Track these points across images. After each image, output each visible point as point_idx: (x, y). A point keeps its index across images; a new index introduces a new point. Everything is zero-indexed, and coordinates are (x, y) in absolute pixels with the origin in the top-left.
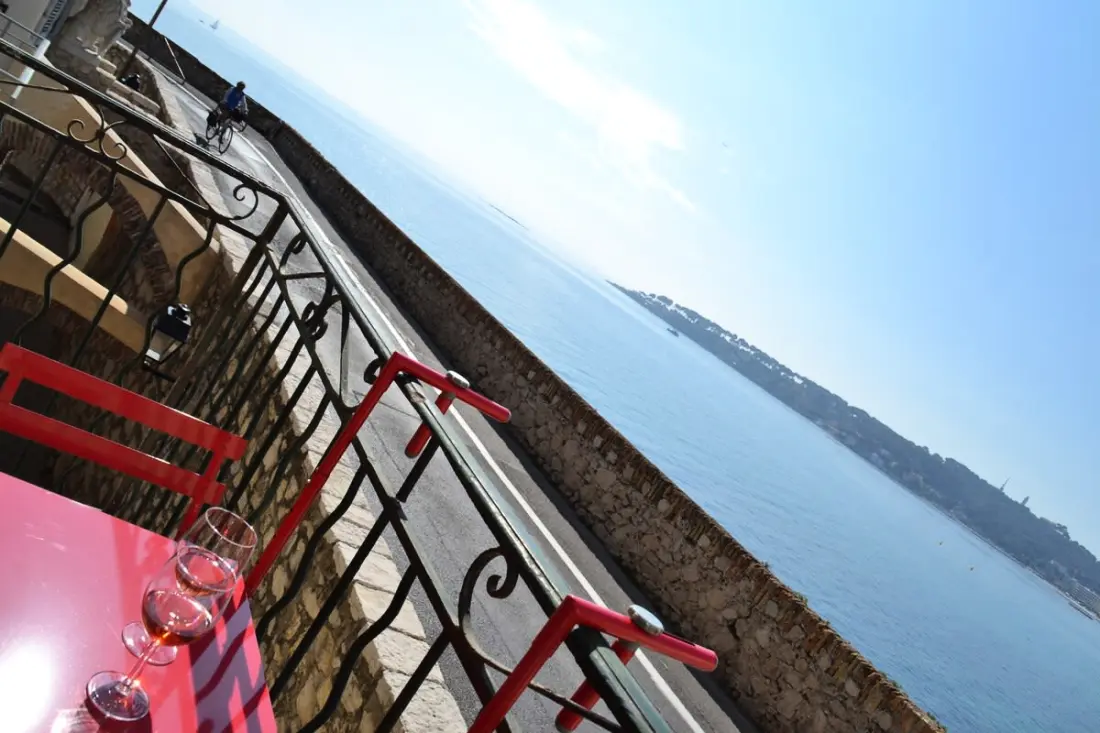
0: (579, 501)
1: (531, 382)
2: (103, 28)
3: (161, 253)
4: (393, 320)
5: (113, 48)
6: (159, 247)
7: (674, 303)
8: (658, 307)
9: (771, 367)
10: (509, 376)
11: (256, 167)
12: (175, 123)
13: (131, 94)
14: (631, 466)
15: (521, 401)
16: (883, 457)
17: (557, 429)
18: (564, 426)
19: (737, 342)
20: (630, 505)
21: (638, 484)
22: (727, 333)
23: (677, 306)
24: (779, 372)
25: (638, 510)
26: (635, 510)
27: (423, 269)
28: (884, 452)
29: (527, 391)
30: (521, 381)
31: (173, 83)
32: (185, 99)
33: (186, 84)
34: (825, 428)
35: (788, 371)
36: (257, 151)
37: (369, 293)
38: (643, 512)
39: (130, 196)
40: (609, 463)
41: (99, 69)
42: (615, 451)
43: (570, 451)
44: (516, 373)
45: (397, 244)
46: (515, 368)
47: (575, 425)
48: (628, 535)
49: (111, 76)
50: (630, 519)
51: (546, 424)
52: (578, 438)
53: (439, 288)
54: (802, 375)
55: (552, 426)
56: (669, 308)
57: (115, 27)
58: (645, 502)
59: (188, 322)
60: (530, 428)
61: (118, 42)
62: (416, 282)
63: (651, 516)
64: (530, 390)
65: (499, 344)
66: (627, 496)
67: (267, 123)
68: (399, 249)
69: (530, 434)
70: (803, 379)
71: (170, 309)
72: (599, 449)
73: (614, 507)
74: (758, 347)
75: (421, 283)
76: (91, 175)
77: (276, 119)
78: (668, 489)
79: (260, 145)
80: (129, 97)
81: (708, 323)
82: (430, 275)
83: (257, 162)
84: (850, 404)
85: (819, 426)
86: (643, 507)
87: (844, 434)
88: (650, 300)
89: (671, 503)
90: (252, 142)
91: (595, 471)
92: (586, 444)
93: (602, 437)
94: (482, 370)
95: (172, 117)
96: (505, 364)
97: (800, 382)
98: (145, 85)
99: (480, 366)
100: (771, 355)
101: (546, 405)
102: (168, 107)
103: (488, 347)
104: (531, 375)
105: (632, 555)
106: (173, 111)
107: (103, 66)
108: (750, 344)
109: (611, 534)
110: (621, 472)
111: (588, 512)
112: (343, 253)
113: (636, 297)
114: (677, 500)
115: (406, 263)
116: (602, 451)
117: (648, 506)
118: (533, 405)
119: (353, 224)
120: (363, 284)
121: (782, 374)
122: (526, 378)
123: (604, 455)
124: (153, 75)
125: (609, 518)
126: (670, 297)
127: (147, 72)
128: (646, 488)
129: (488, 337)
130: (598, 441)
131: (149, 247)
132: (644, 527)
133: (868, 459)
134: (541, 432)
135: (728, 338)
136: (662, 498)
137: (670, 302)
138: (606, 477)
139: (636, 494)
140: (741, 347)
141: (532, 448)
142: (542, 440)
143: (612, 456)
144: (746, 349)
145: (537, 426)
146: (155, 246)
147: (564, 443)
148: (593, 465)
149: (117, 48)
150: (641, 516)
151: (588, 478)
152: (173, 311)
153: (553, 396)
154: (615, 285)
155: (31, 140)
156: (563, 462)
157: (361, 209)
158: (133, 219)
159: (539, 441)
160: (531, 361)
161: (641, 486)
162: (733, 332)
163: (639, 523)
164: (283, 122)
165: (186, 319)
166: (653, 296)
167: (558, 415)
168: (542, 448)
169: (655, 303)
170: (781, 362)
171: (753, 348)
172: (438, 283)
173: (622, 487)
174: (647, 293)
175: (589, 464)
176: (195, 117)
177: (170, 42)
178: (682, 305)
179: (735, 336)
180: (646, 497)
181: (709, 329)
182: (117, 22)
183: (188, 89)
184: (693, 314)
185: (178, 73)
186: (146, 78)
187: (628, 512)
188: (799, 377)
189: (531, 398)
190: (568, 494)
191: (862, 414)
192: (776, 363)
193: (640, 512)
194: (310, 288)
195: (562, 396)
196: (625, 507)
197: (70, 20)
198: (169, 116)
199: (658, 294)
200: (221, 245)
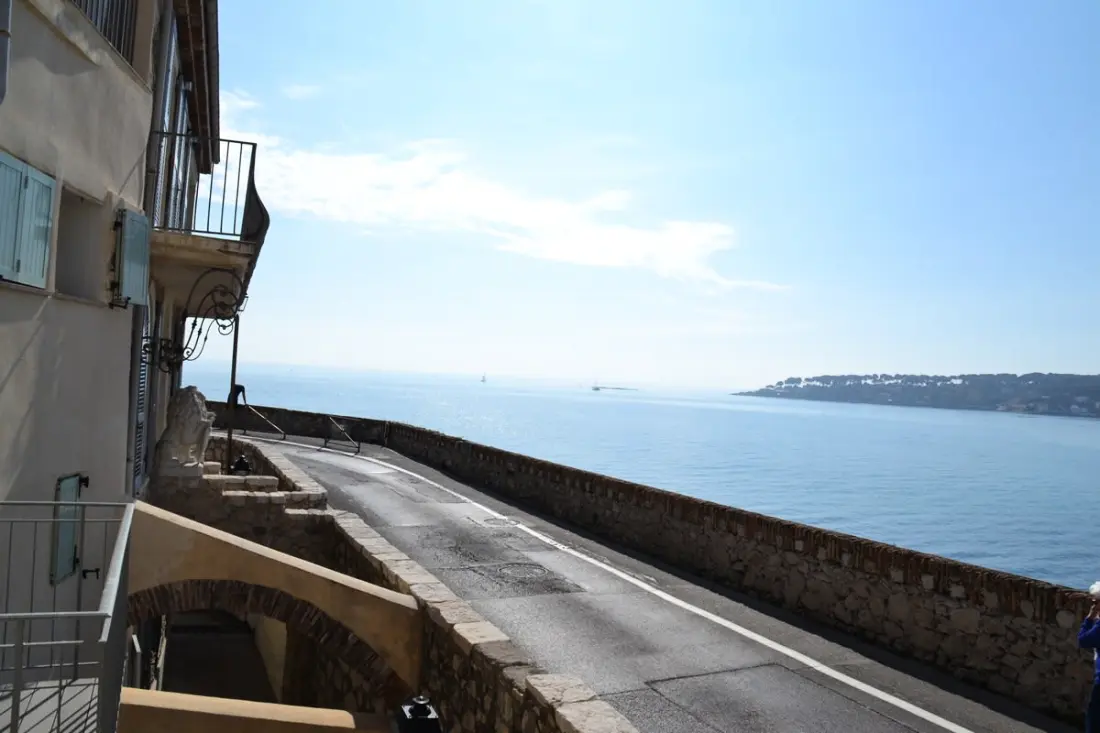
0: (949, 660)
1: (805, 553)
2: (191, 435)
3: (360, 642)
4: (615, 563)
5: (210, 442)
6: (355, 636)
7: (803, 379)
8: (791, 390)
9: (925, 384)
10: (774, 559)
11: (391, 479)
12: (298, 484)
13: (246, 480)
14: (990, 590)
15: (806, 579)
16: (1081, 405)
17: (868, 590)
18: (875, 584)
19: (880, 380)
20: (1018, 637)
21: (1014, 608)
22: (867, 377)
23: (807, 380)
24: (935, 384)
25: (1034, 639)
26: (1030, 641)
27: (610, 494)
28: (1080, 399)
29: (806, 565)
30: (791, 558)
31: (276, 443)
32: (293, 452)
33: (287, 436)
34: (1009, 410)
35: (943, 379)
36: (381, 462)
37: (574, 548)
38: (1044, 638)
39: (297, 601)
40: (959, 600)
41: (205, 477)
42: (957, 583)
43: (900, 607)
44: (780, 552)
45: (568, 482)
46: (775, 546)
47: (888, 577)
48: (1042, 675)
49: (219, 476)
50: (1032, 654)
51: (851, 590)
52: (901, 588)
53: (638, 504)
54: (957, 374)
55: (860, 589)
56: (801, 386)
57: (200, 428)
58: (1038, 625)
59: (433, 715)
60: (834, 605)
61: (212, 434)
62: (611, 509)
63: (1059, 639)
64: (809, 562)
65: (741, 531)
66: (1008, 628)
67: (375, 431)
68: (573, 485)
69: (838, 610)
70: (962, 377)
71: (406, 709)
72: (936, 590)
73: (1001, 649)
74: (902, 373)
75: (616, 509)
76: (248, 603)
77: (382, 423)
78: (1057, 598)
79: (381, 456)
80: (245, 486)
81: (843, 378)
82: (621, 495)
83: (388, 474)
84: (1019, 375)
85: (1003, 411)
86: (1039, 632)
87: (1031, 405)
88: (780, 388)
89: (1073, 612)
90: (372, 456)
91: (948, 617)
92: (915, 590)
93: (930, 574)
94: (739, 567)
95: (293, 480)
96: (760, 548)
97: (958, 382)
98: (254, 461)
99: (733, 563)
100: (918, 373)
101: (837, 570)
102: (284, 472)
103: (730, 540)
104: (799, 545)
105: (1064, 698)
106: (291, 472)
107: (207, 470)
108: (893, 376)
109: (1016, 682)
110: (981, 604)
111: (970, 668)
112: (519, 519)
113: (766, 393)
114: (1080, 604)
115: (588, 495)
116: (941, 591)
117: (1044, 629)
118: (821, 577)
119: (511, 483)
120: (560, 542)
121: (939, 384)
122: (795, 551)
123: (946, 594)
124: (256, 448)
125: (1002, 664)
126: (795, 376)
127: (248, 447)
128: (1027, 607)
129: (725, 528)
130: (928, 581)
131: (344, 641)
132: (1057, 658)
133: (1071, 414)
134: (850, 601)
135: (869, 382)
136: (1057, 611)
137: (799, 380)
138: (966, 618)
139: (1018, 621)
140: (887, 383)
141: (851, 625)
142: (858, 611)
143: (957, 591)
144: (892, 382)
145: (842, 598)
146: (350, 637)
147: (886, 602)
148: (940, 610)
149: (213, 440)
150: (1043, 643)
151: (942, 628)
152: (411, 711)
153: (840, 557)
154: (741, 394)
155: (173, 597)
156: (899, 624)
157: (511, 466)
158: (313, 623)
159: (854, 613)
160: (790, 530)
161: (1018, 608)
162: (871, 374)
163: (1048, 655)
164: (389, 422)
165: (429, 712)
166: (780, 383)
167: (859, 575)
168: (864, 619)
169: (786, 387)
170: (931, 375)
171: (898, 377)
172: (634, 500)
173: (993, 621)
174: (774, 384)
175: (934, 612)
176: (312, 464)
177: (255, 407)
178: (811, 377)
179: (875, 376)
180: (1034, 618)
181: (848, 383)
182: (200, 423)
183: (292, 440)
184: (825, 379)
185: (276, 431)
186: (251, 454)
187: (1022, 647)
188: (955, 378)
189: (816, 571)
190: (929, 658)
191: (1036, 376)
192: (927, 377)
193: (1039, 640)
194: (520, 582)
195: (851, 552)
196: (1015, 642)
197: (159, 446)
198: (289, 480)
199: (783, 379)
200: (418, 599)
